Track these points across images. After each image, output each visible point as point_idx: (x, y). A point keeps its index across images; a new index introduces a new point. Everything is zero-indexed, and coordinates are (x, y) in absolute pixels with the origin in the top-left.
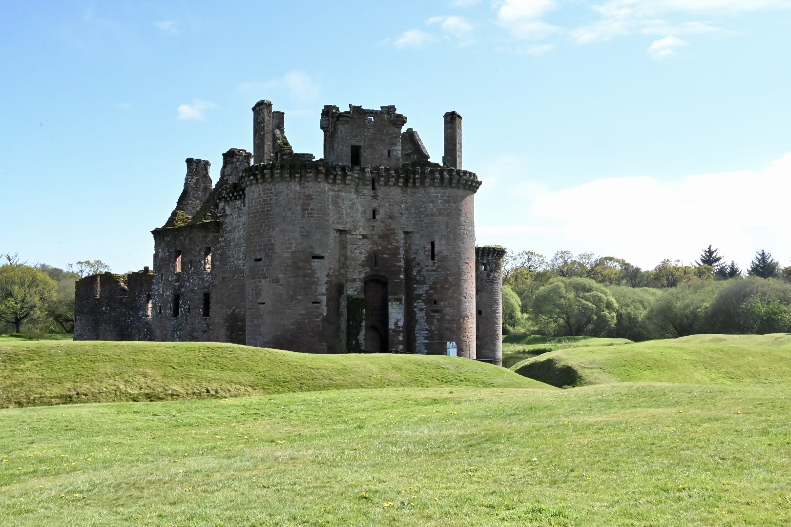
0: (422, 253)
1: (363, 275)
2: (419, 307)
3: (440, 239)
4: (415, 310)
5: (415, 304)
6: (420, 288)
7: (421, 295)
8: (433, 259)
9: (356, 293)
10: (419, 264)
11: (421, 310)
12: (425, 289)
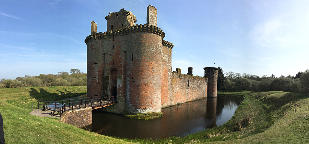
2: (128, 80)
3: (135, 53)
6: (128, 72)
7: (128, 75)
8: (132, 61)
9: (107, 75)
10: (128, 63)
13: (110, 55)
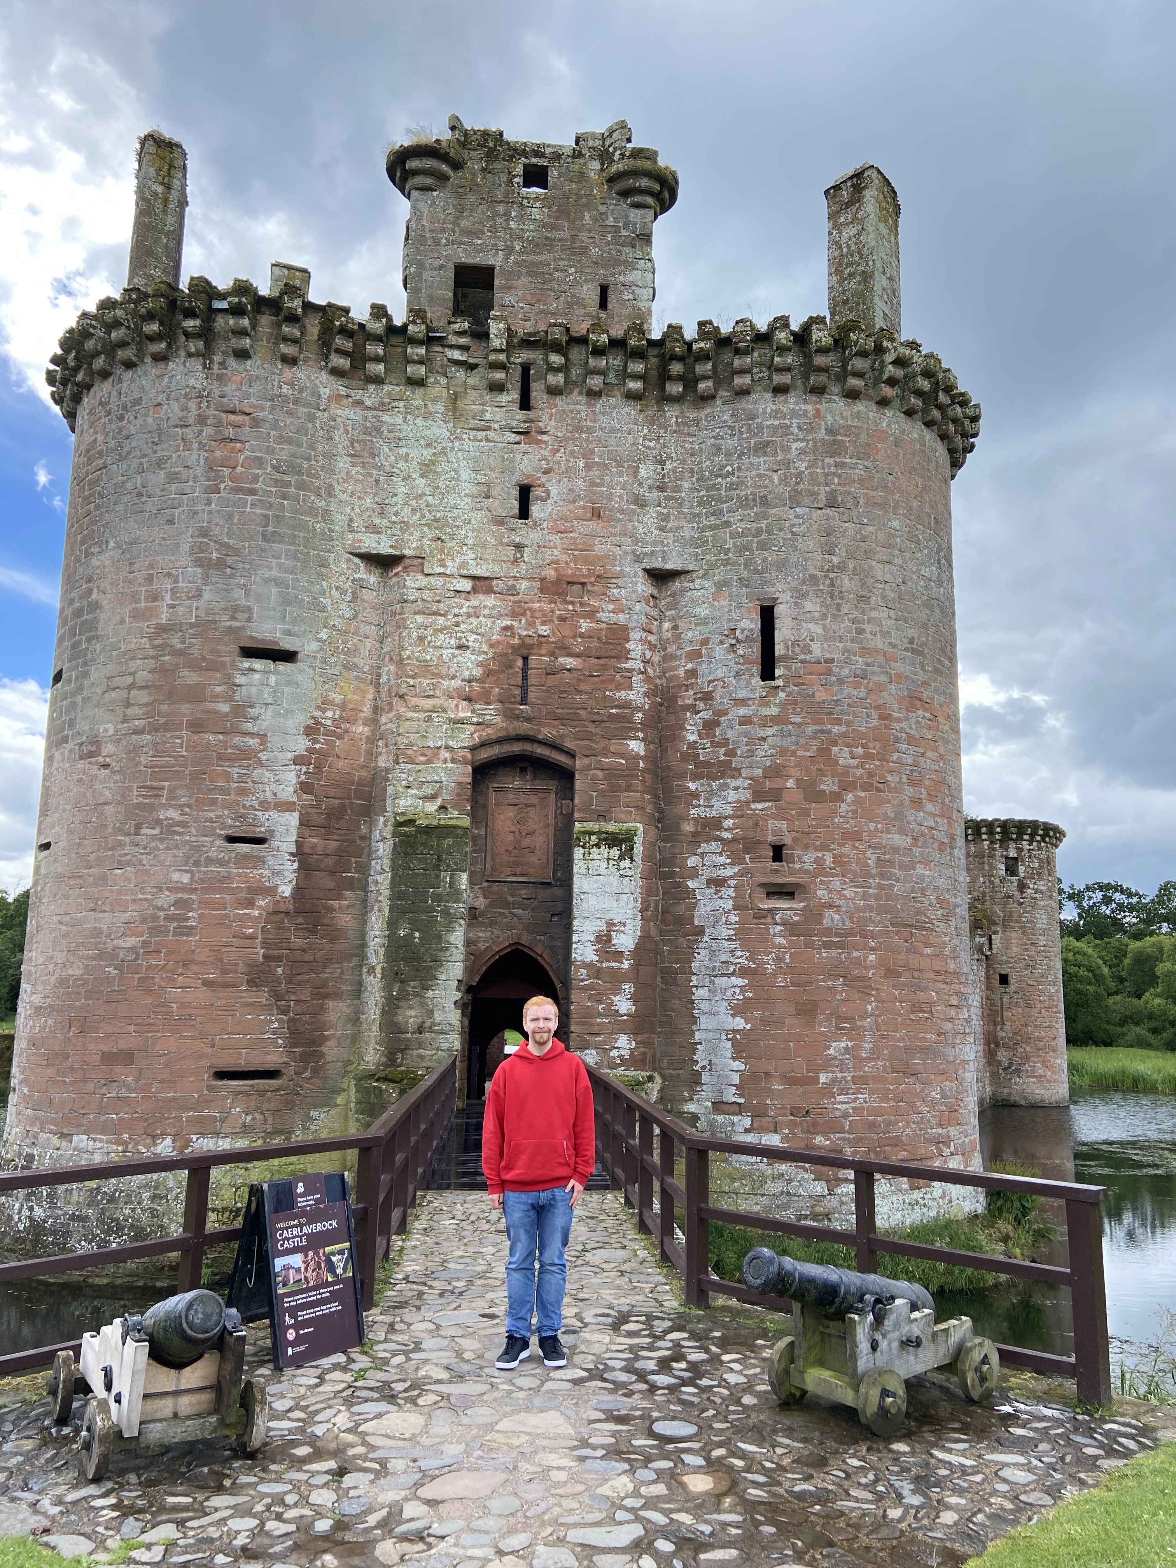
0: (719, 652)
1: (467, 737)
2: (707, 873)
3: (800, 596)
4: (690, 884)
5: (692, 862)
6: (711, 794)
7: (715, 823)
8: (767, 674)
9: (432, 807)
10: (707, 697)
11: (717, 883)
12: (732, 796)
13: (483, 585)
